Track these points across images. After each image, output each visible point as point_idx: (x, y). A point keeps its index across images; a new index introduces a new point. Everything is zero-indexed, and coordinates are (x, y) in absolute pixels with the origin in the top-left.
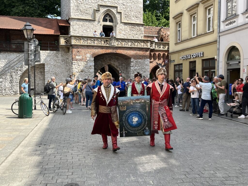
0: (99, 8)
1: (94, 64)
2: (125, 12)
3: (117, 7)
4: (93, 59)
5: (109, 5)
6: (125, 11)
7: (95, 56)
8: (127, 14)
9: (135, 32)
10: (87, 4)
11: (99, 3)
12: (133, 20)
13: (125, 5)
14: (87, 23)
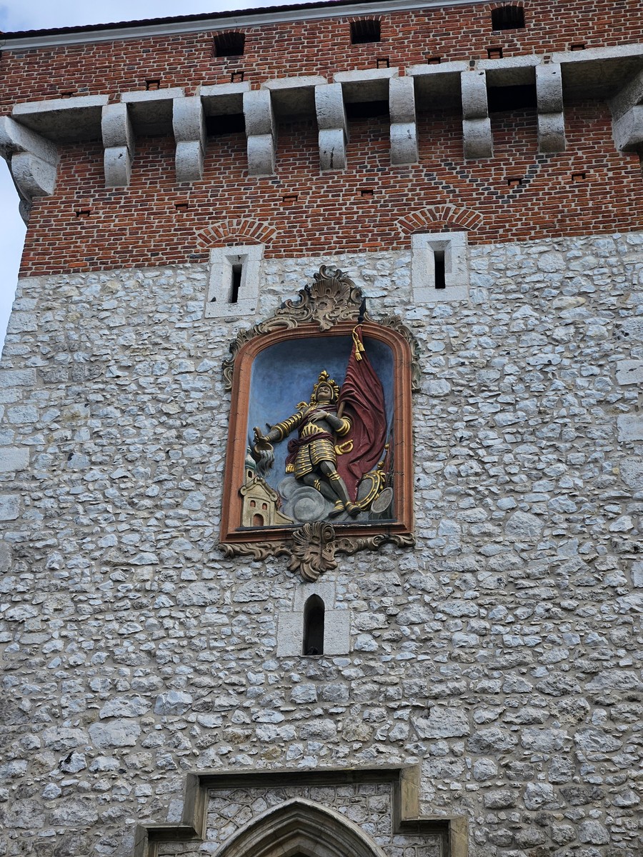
2: (503, 815)
6: (495, 808)
10: (80, 790)
13: (502, 746)
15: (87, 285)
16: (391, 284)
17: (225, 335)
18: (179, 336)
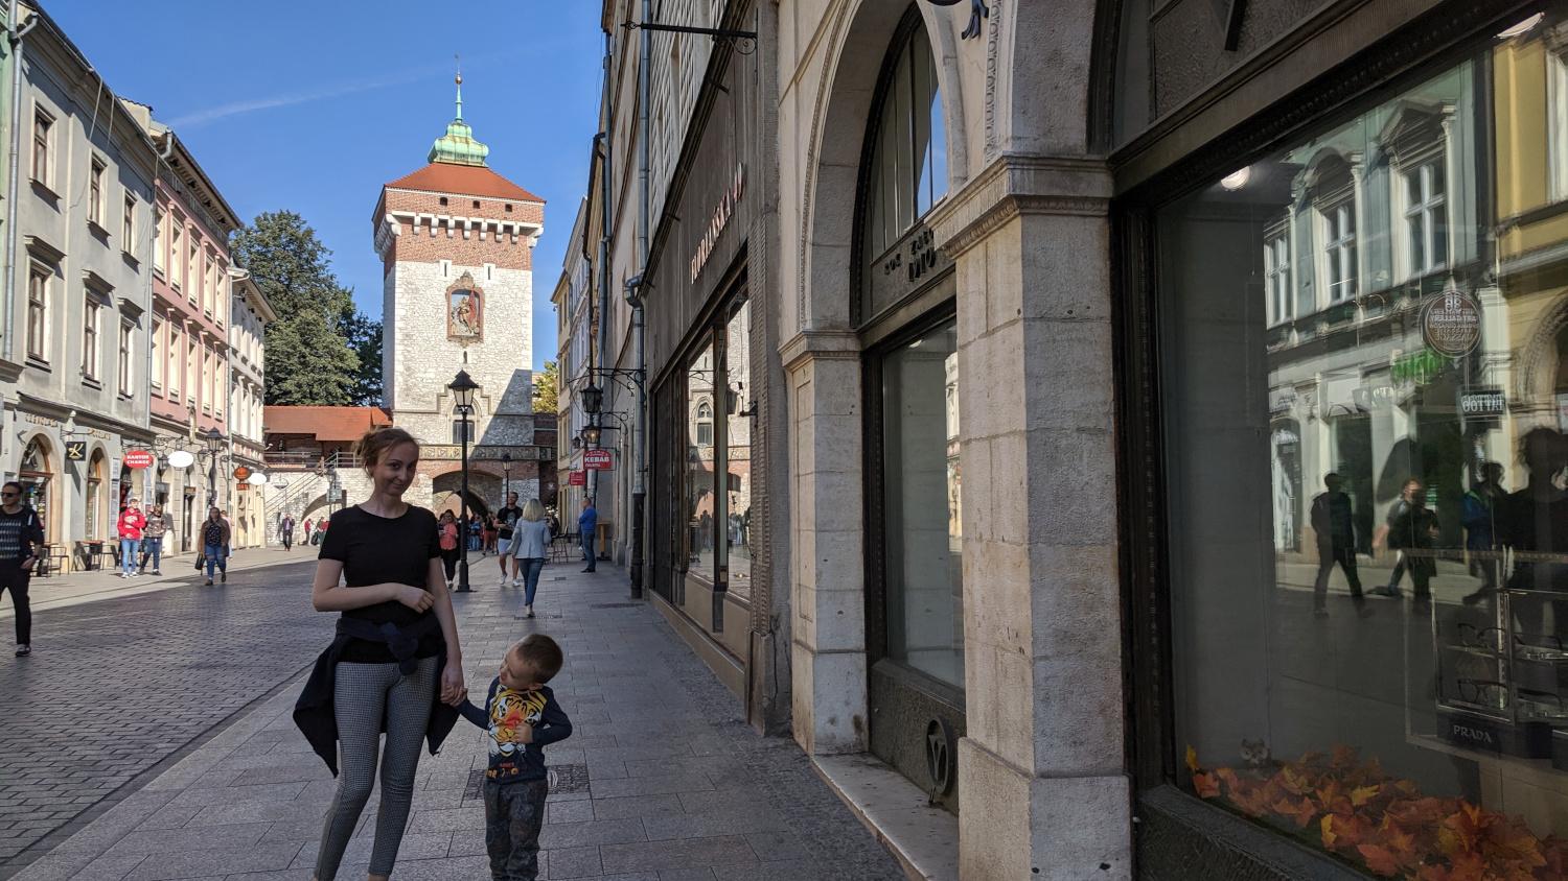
0: (446, 391)
1: (432, 490)
3: (480, 388)
4: (431, 482)
6: (496, 394)
7: (435, 476)
8: (501, 398)
9: (516, 431)
10: (425, 386)
11: (447, 383)
12: (512, 409)
13: (497, 383)
14: (424, 417)
15: (413, 265)
16: (480, 276)
17: (445, 286)
18: (435, 284)
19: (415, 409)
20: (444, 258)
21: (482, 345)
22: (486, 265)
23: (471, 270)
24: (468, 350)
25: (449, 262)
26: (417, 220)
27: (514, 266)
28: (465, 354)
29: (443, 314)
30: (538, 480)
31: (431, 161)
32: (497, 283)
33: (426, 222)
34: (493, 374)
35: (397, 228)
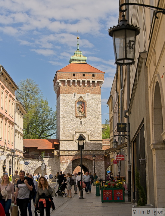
0: (75, 133)
1: (72, 165)
3: (86, 132)
4: (71, 162)
5: (81, 131)
6: (90, 134)
7: (72, 160)
8: (92, 135)
9: (97, 145)
10: (69, 132)
11: (75, 131)
12: (96, 138)
13: (91, 130)
14: (69, 142)
15: (65, 95)
16: (85, 97)
17: (75, 101)
18: (72, 100)
19: (66, 139)
20: (74, 92)
21: (86, 119)
22: (87, 94)
23: (82, 95)
24: (82, 120)
25: (76, 93)
26: (66, 81)
27: (95, 94)
28: (81, 121)
29: (74, 110)
30: (104, 161)
31: (70, 62)
32: (91, 99)
33: (69, 81)
34: (90, 127)
35: (60, 84)
